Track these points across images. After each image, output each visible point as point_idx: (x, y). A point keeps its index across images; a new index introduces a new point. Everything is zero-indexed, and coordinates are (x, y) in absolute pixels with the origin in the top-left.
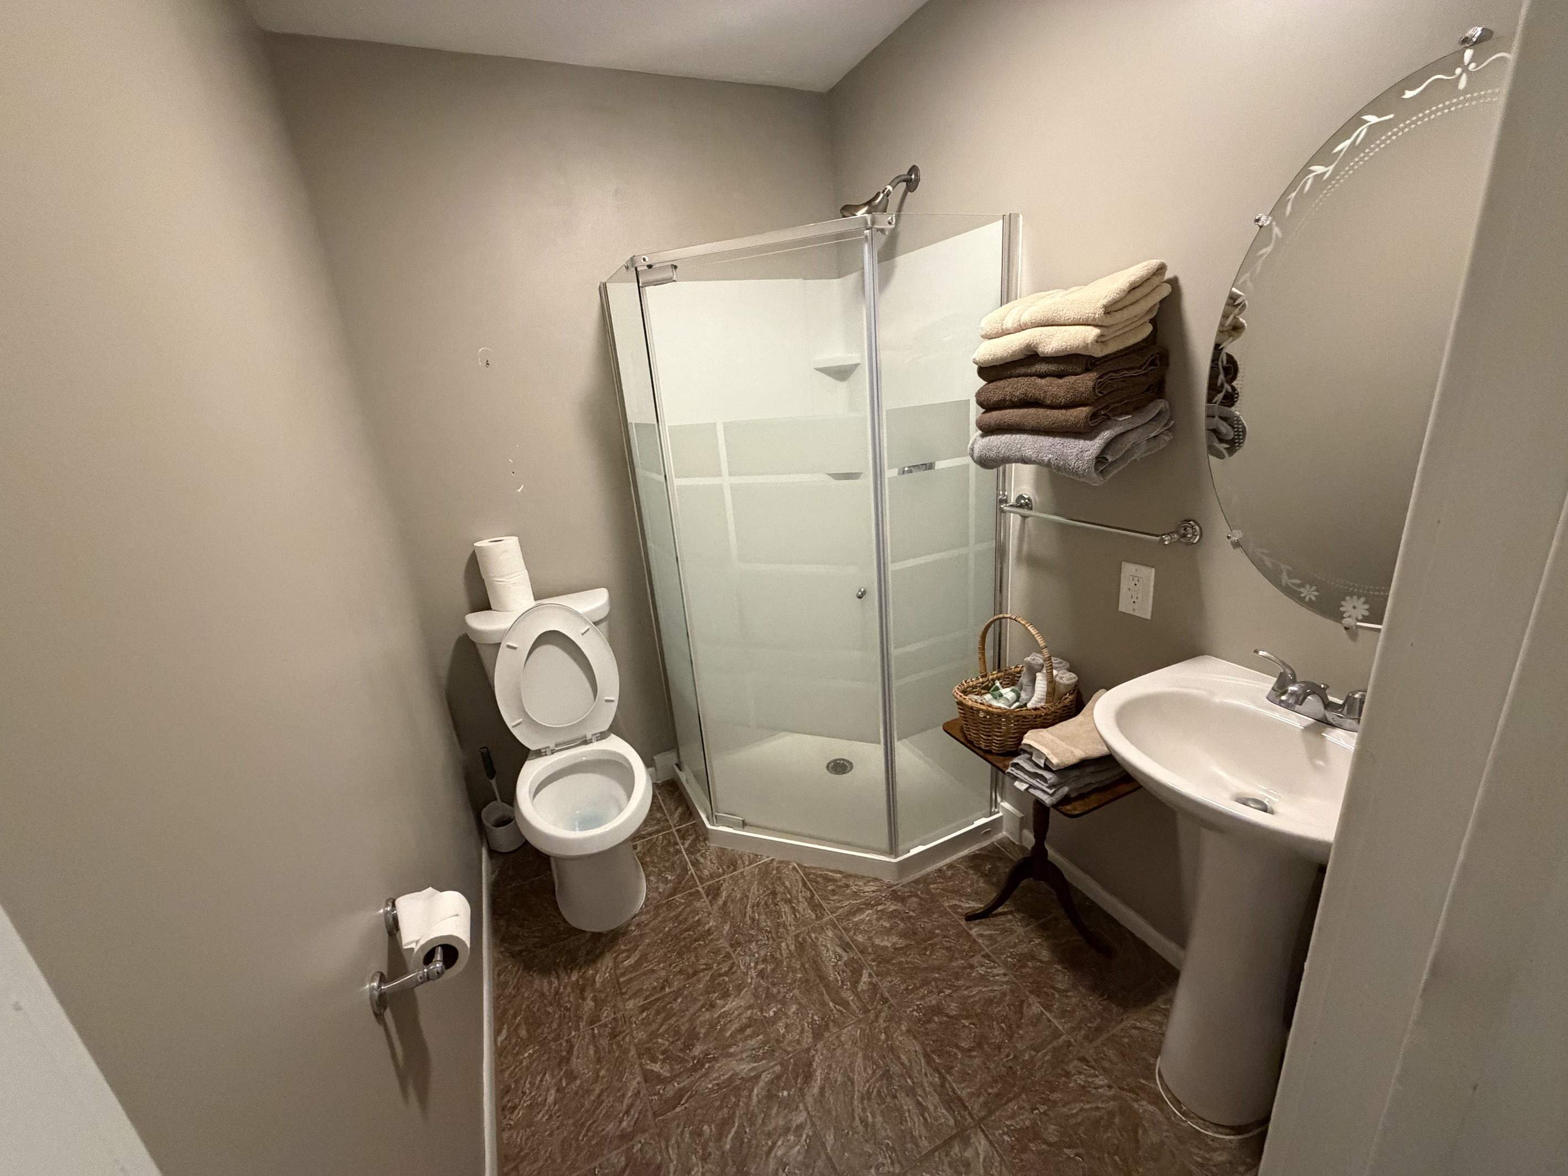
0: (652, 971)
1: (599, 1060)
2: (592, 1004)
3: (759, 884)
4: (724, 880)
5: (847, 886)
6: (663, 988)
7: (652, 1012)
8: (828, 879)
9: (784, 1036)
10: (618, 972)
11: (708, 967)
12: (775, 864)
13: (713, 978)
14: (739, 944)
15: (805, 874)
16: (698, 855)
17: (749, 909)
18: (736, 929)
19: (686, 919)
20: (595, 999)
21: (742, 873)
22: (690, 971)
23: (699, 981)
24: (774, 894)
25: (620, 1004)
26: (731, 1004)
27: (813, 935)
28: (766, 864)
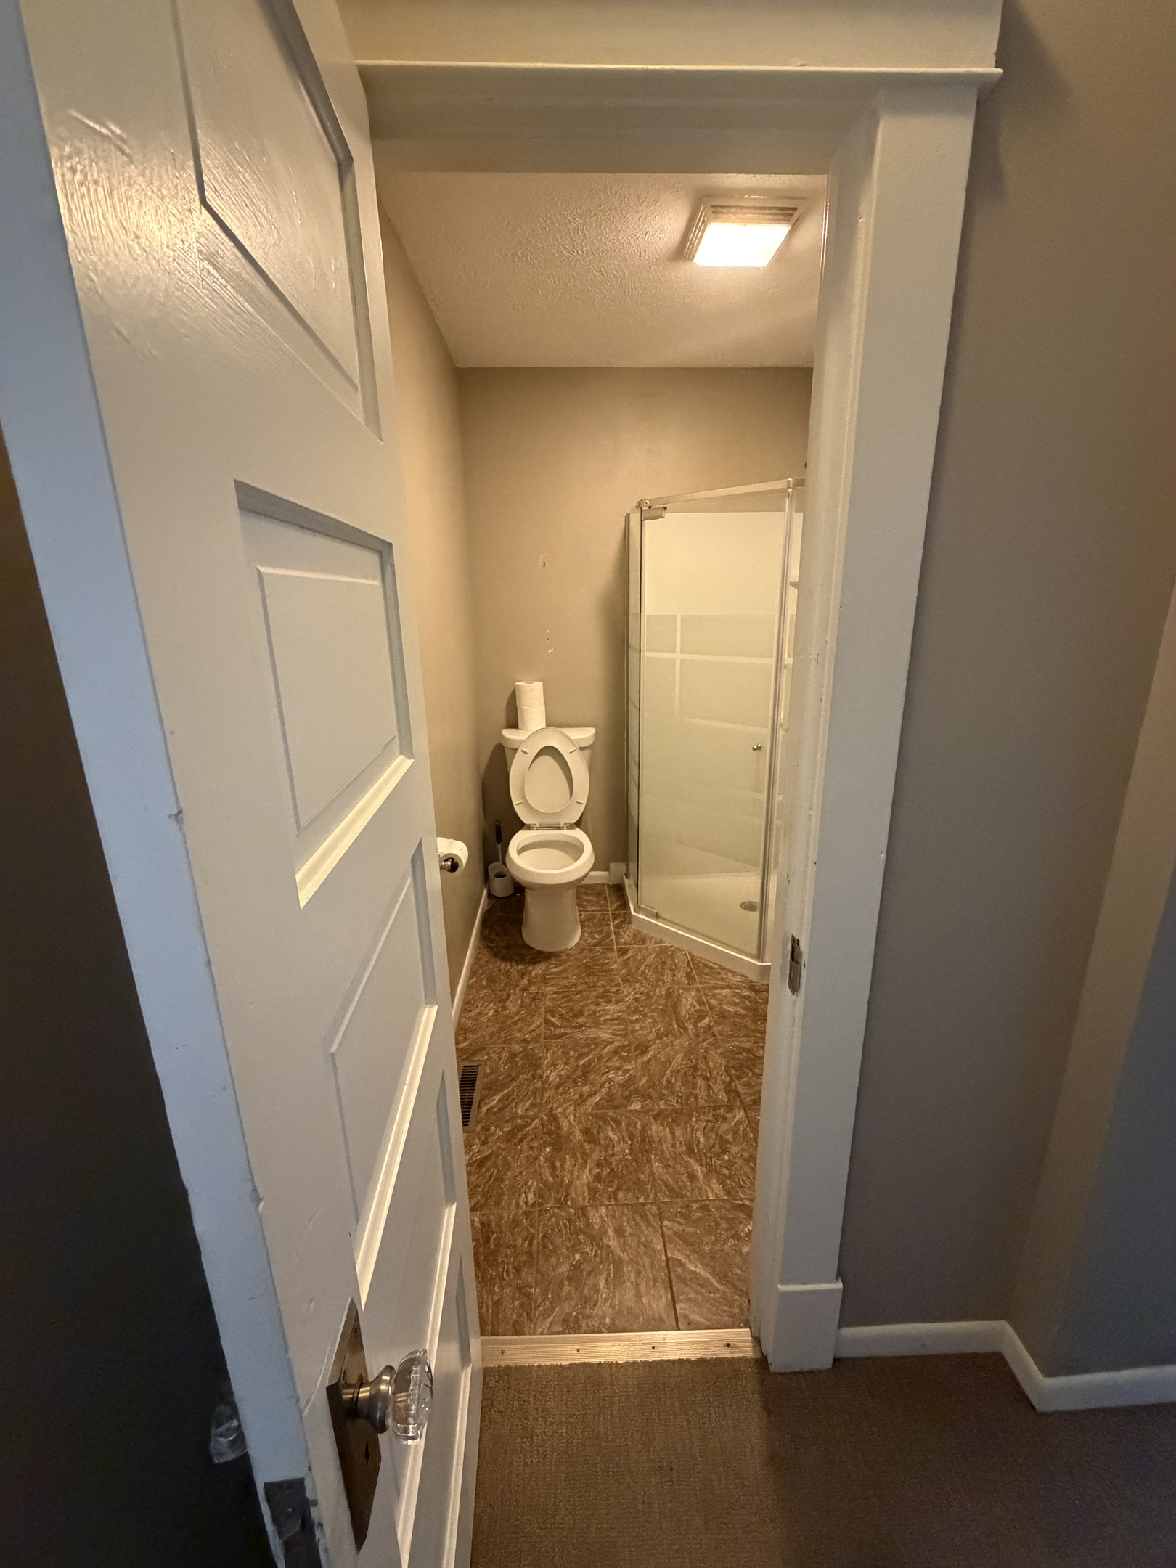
0: (568, 978)
1: (522, 1007)
2: (526, 982)
3: (657, 956)
4: (633, 948)
5: (719, 973)
6: (571, 987)
7: (561, 996)
8: (706, 966)
9: (637, 1031)
10: (547, 972)
11: (603, 986)
12: (673, 948)
13: (604, 992)
14: (628, 981)
15: (691, 960)
16: (621, 930)
17: (643, 967)
18: (629, 973)
19: (599, 960)
20: (529, 980)
21: (647, 947)
22: (591, 985)
23: (594, 991)
24: (664, 963)
25: (543, 988)
26: (611, 1007)
27: (681, 991)
28: (666, 947)
